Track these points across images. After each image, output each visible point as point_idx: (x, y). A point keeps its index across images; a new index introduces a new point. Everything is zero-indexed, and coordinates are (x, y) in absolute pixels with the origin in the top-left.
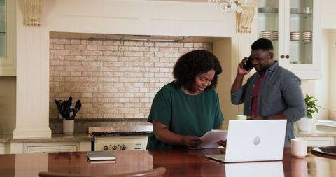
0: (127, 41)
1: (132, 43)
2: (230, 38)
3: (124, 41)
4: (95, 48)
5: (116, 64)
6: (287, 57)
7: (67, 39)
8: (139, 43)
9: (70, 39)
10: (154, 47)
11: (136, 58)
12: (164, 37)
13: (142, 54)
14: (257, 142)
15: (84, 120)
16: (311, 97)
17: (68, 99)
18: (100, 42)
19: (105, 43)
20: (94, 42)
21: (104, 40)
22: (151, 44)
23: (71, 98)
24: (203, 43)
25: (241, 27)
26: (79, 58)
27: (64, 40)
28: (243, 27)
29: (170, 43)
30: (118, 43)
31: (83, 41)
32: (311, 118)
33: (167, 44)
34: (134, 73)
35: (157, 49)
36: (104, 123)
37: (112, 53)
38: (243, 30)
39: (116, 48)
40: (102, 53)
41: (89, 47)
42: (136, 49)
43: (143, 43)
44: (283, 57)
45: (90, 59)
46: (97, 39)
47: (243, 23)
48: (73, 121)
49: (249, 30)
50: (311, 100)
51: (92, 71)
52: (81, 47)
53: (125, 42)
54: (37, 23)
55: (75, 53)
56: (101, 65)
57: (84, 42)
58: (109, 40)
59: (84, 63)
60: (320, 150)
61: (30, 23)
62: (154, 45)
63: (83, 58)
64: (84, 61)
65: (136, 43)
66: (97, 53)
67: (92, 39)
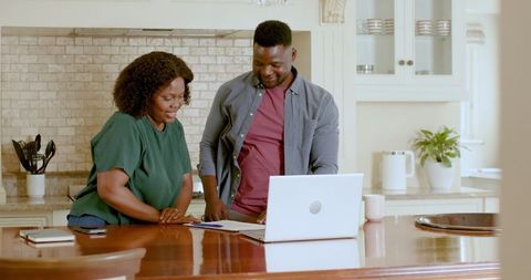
0: (134, 37)
1: (142, 41)
2: (309, 33)
3: (129, 37)
4: (79, 50)
6: (410, 63)
7: (34, 36)
8: (155, 41)
9: (37, 36)
10: (182, 46)
14: (315, 209)
16: (450, 132)
17: (34, 139)
18: (88, 40)
19: (96, 41)
20: (78, 40)
21: (94, 37)
22: (176, 42)
23: (38, 137)
25: (326, 14)
26: (52, 67)
27: (29, 39)
28: (330, 13)
29: (210, 40)
30: (119, 41)
31: (59, 39)
32: (450, 166)
33: (203, 41)
35: (186, 50)
37: (107, 58)
38: (331, 18)
39: (116, 50)
40: (91, 60)
41: (70, 50)
43: (161, 40)
44: (402, 63)
45: (71, 69)
46: (83, 36)
47: (330, 8)
48: (43, 176)
49: (340, 19)
51: (76, 91)
52: (56, 50)
53: (131, 40)
55: (46, 59)
56: (90, 79)
57: (60, 41)
58: (104, 37)
59: (60, 77)
60: (427, 221)
62: (182, 43)
63: (59, 68)
64: (60, 72)
65: (149, 40)
66: (82, 59)
67: (74, 35)
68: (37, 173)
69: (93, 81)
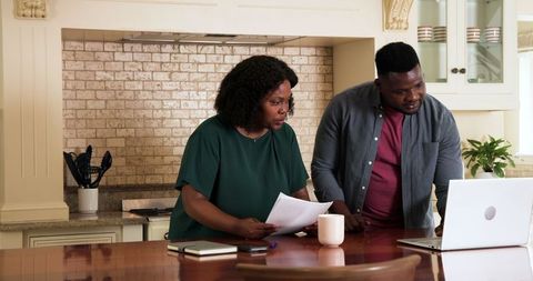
0: (185, 44)
1: (193, 49)
2: (373, 39)
3: (180, 44)
4: (128, 57)
5: (166, 86)
6: (463, 71)
7: (78, 41)
8: (205, 48)
9: (84, 41)
10: (233, 54)
11: (200, 76)
12: (250, 37)
13: (211, 68)
15: (112, 187)
17: (84, 151)
18: (137, 47)
19: (146, 48)
20: (127, 46)
21: (144, 43)
22: (227, 50)
23: (89, 149)
24: (316, 47)
25: (391, 21)
26: (101, 75)
27: (74, 44)
28: (394, 19)
29: (260, 48)
30: (169, 48)
31: (106, 45)
33: (254, 49)
34: (199, 101)
35: (237, 58)
36: (148, 193)
37: (158, 66)
38: (395, 25)
39: (166, 58)
40: (140, 67)
41: (118, 56)
42: (202, 58)
43: (212, 47)
44: (455, 71)
45: (121, 77)
46: (132, 42)
47: (394, 13)
48: (96, 190)
49: (404, 25)
50: (501, 145)
51: (125, 100)
52: (104, 56)
53: (182, 47)
54: (40, 12)
55: (93, 66)
56: (140, 87)
57: (109, 47)
58: (154, 43)
59: (108, 85)
61: (28, 12)
62: (232, 51)
63: (108, 75)
64: (109, 80)
65: (200, 47)
66: (132, 66)
67: (123, 41)
68: (91, 187)
69: (143, 90)
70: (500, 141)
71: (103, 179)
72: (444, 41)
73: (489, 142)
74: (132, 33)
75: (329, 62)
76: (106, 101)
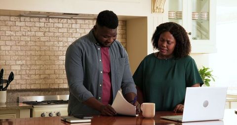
0: (52, 18)
1: (56, 20)
2: (147, 17)
3: (49, 18)
4: (22, 24)
5: (42, 39)
6: (190, 34)
8: (62, 20)
10: (76, 24)
11: (60, 34)
12: (84, 15)
13: (65, 30)
18: (28, 19)
19: (32, 20)
20: (22, 19)
21: (31, 17)
22: (73, 21)
23: (2, 70)
25: (155, 8)
26: (8, 33)
28: (157, 7)
29: (90, 21)
30: (44, 20)
31: (11, 18)
33: (87, 21)
34: (59, 47)
35: (78, 26)
36: (33, 93)
37: (38, 29)
38: (158, 10)
40: (29, 29)
41: (18, 23)
42: (60, 25)
43: (66, 20)
45: (18, 34)
46: (25, 16)
47: (157, 4)
48: (5, 92)
49: (162, 11)
50: (208, 71)
51: (21, 46)
52: (10, 23)
53: (50, 19)
55: (5, 28)
56: (29, 40)
57: (13, 19)
59: (12, 38)
62: (76, 22)
63: (12, 33)
64: (13, 36)
65: (60, 20)
66: (25, 29)
67: (20, 16)
68: (3, 90)
69: (31, 41)
70: (207, 69)
71: (9, 86)
72: (181, 19)
73: (202, 69)
74: (25, 12)
75: (124, 28)
76: (11, 46)
